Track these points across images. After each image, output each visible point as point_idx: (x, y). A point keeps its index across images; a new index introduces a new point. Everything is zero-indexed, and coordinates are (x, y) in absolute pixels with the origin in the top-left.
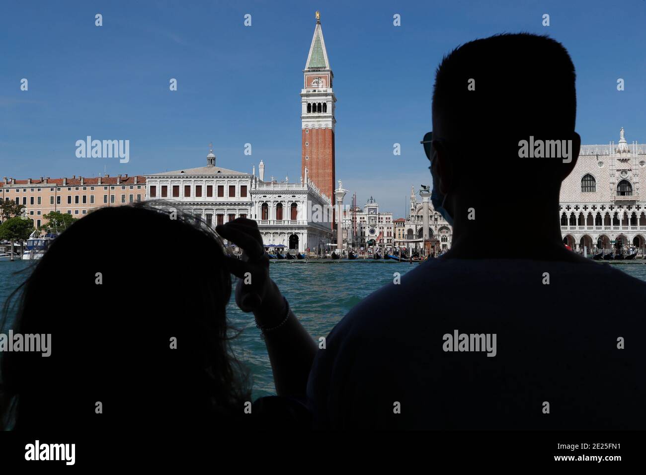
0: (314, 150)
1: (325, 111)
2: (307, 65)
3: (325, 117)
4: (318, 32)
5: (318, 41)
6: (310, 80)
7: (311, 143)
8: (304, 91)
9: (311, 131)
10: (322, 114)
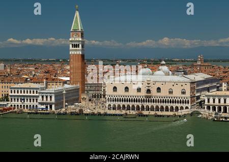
0: (74, 63)
1: (79, 47)
2: (72, 28)
3: (78, 50)
4: (77, 14)
5: (77, 18)
6: (73, 35)
7: (73, 60)
8: (70, 39)
9: (73, 55)
10: (78, 49)
